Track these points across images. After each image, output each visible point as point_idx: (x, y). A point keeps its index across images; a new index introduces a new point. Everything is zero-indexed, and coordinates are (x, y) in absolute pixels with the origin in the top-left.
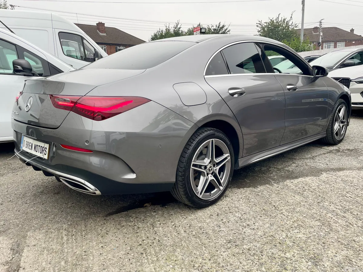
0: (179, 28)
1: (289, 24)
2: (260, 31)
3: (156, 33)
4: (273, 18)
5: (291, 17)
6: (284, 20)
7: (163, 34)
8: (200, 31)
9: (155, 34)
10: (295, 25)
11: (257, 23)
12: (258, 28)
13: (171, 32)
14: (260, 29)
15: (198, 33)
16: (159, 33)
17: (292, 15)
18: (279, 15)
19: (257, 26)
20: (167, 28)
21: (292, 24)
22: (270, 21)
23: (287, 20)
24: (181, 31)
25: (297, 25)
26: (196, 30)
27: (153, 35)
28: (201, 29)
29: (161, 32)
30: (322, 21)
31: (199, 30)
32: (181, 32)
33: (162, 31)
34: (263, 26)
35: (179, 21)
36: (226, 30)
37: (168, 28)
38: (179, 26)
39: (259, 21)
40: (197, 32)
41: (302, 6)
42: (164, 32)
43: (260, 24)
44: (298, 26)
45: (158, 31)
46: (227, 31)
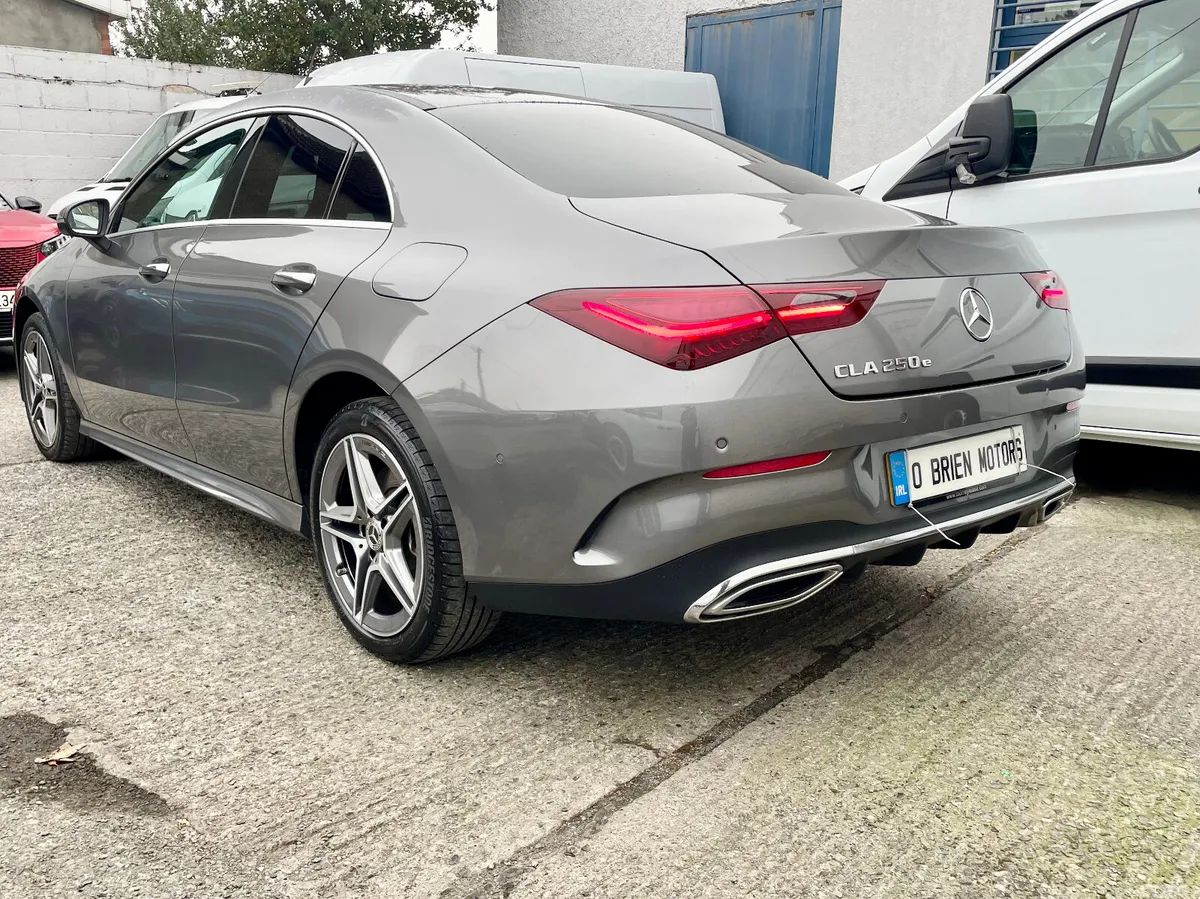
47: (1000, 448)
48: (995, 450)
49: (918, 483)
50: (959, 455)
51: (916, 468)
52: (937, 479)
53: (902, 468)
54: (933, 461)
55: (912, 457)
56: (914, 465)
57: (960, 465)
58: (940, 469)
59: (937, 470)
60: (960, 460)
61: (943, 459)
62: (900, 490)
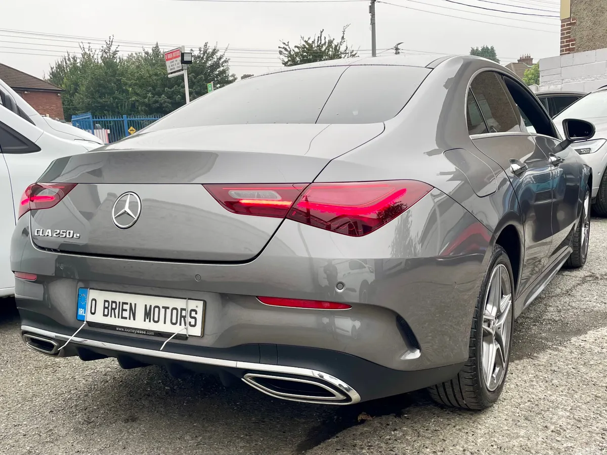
0: (115, 53)
1: (340, 50)
2: (287, 62)
3: (60, 63)
4: (309, 39)
5: (343, 37)
6: (331, 42)
7: (78, 64)
8: (180, 58)
9: (59, 65)
10: (351, 53)
11: (279, 47)
12: (282, 57)
13: (96, 61)
14: (286, 60)
15: (175, 62)
16: (68, 62)
17: (344, 34)
18: (321, 32)
19: (281, 53)
20: (85, 53)
21: (345, 50)
22: (304, 43)
23: (335, 43)
24: (120, 58)
25: (354, 53)
26: (170, 56)
27: (54, 65)
28: (183, 55)
29: (71, 59)
30: (399, 47)
31: (176, 57)
32: (119, 62)
33: (74, 58)
34: (292, 53)
35: (111, 38)
36: (220, 58)
37: (88, 52)
38: (113, 49)
39: (284, 44)
40: (174, 60)
41: (370, 17)
42: (78, 61)
43: (286, 49)
44: (357, 55)
45: (65, 59)
46: (222, 60)
47: (169, 311)
48: (162, 311)
49: (93, 311)
50: (127, 304)
51: (94, 302)
52: (106, 313)
53: (85, 300)
54: (105, 301)
55: (93, 294)
56: (93, 300)
57: (126, 310)
58: (110, 308)
59: (107, 308)
60: (127, 307)
61: (113, 302)
62: (81, 312)
